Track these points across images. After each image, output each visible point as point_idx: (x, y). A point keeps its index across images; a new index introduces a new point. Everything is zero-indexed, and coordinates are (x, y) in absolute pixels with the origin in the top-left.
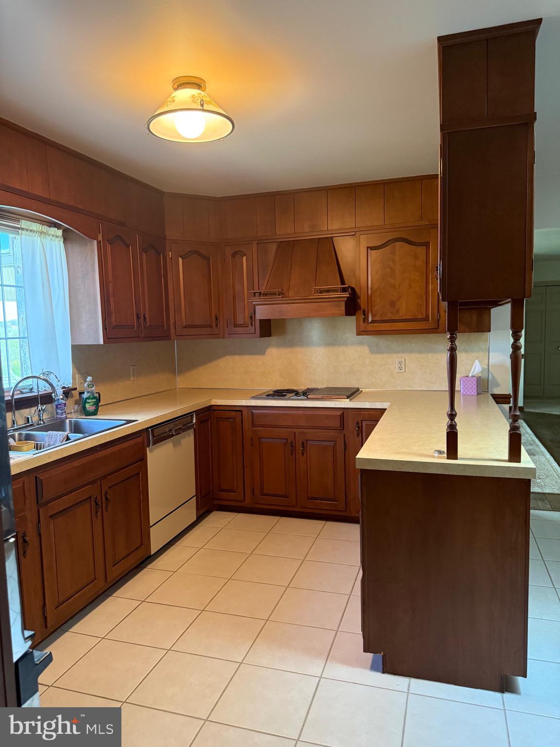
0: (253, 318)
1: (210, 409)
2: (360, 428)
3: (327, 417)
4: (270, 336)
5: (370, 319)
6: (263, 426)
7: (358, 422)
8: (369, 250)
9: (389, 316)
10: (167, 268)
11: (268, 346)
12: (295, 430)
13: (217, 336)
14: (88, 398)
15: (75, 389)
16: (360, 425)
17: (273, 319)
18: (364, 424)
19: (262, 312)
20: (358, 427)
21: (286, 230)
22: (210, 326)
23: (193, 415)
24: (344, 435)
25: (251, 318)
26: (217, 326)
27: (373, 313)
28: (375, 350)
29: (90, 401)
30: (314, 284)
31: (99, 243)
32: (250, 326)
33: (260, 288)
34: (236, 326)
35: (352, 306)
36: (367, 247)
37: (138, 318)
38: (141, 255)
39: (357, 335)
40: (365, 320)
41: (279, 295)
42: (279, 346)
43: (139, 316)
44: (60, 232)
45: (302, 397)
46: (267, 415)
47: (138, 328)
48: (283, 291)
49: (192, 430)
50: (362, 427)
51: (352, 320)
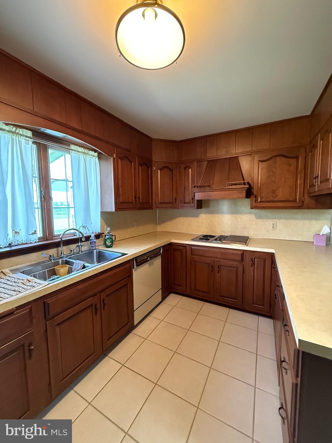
0: (194, 199)
1: (171, 244)
2: (253, 262)
3: (233, 254)
4: (202, 208)
5: (259, 200)
6: (197, 255)
7: (252, 259)
8: (260, 162)
9: (271, 199)
10: (152, 174)
11: (201, 213)
12: (215, 259)
13: (175, 208)
14: (108, 239)
15: (103, 233)
16: (253, 260)
17: (203, 200)
18: (256, 260)
19: (198, 196)
20: (252, 262)
21: (213, 154)
22: (172, 203)
23: (161, 248)
24: (243, 265)
25: (193, 199)
26: (175, 203)
27: (261, 197)
28: (259, 217)
29: (108, 240)
30: (227, 181)
31: (114, 159)
32: (192, 203)
33: (198, 184)
34: (185, 203)
35: (249, 193)
36: (259, 161)
37: (135, 198)
38: (138, 167)
39: (251, 209)
40: (256, 201)
41: (208, 187)
42: (206, 213)
43: (136, 197)
44: (96, 154)
45: (219, 242)
46: (199, 250)
47: (135, 203)
48: (210, 185)
49: (160, 256)
50: (254, 261)
51: (248, 201)
